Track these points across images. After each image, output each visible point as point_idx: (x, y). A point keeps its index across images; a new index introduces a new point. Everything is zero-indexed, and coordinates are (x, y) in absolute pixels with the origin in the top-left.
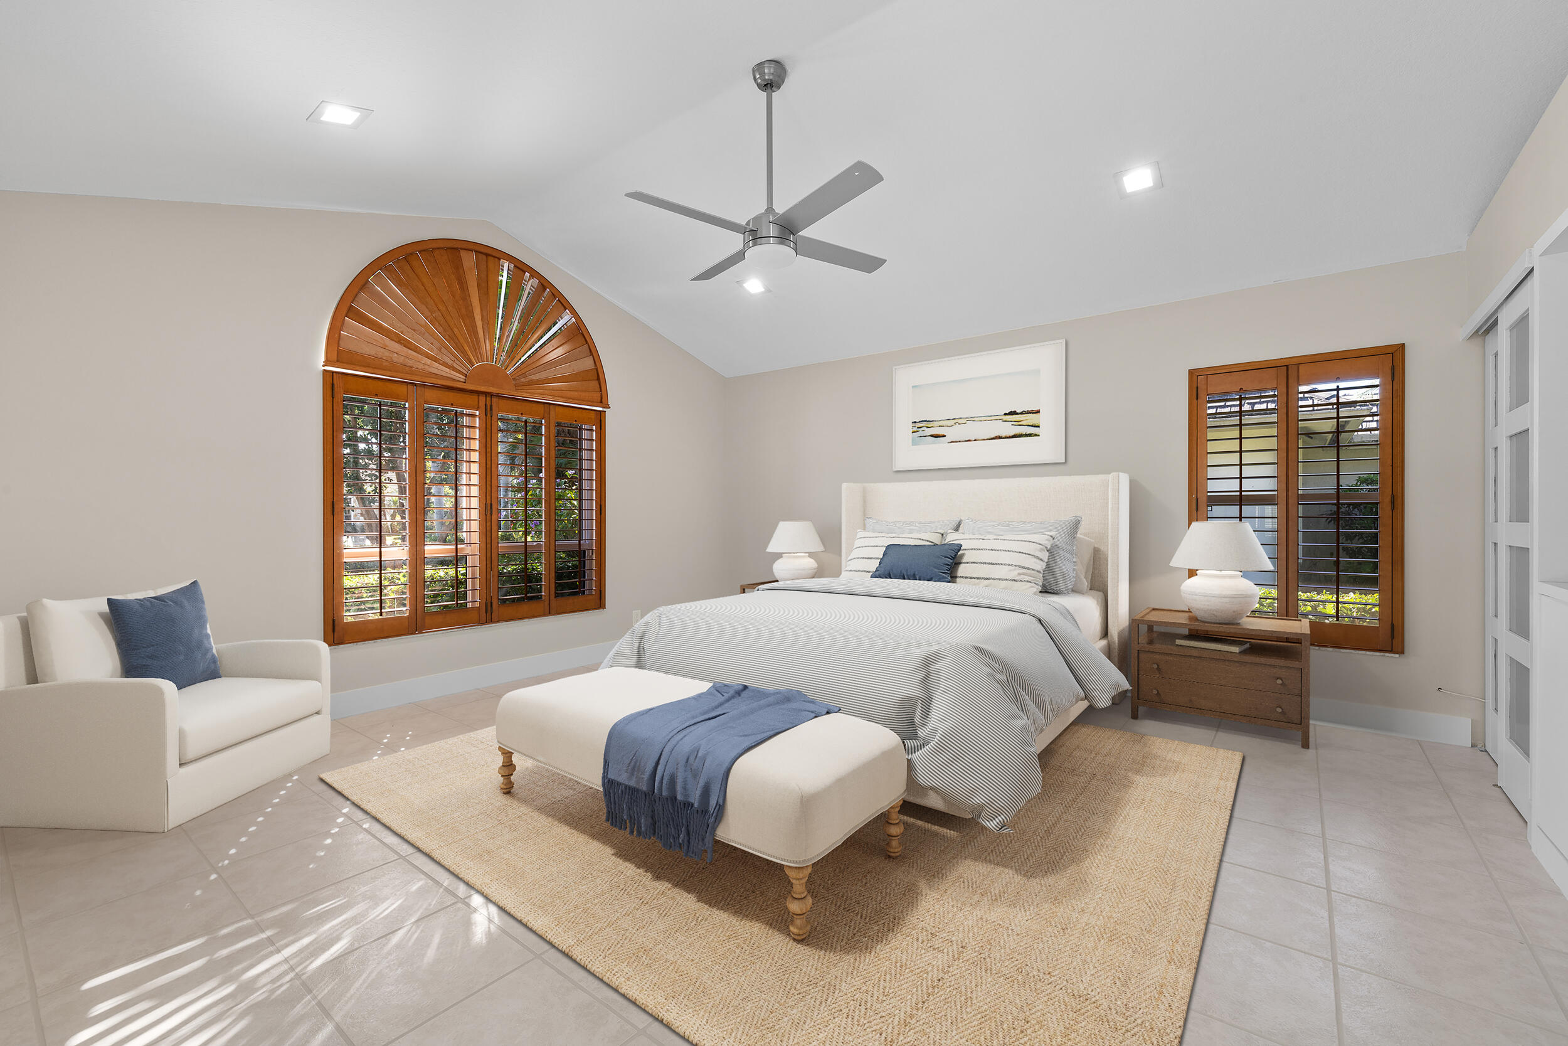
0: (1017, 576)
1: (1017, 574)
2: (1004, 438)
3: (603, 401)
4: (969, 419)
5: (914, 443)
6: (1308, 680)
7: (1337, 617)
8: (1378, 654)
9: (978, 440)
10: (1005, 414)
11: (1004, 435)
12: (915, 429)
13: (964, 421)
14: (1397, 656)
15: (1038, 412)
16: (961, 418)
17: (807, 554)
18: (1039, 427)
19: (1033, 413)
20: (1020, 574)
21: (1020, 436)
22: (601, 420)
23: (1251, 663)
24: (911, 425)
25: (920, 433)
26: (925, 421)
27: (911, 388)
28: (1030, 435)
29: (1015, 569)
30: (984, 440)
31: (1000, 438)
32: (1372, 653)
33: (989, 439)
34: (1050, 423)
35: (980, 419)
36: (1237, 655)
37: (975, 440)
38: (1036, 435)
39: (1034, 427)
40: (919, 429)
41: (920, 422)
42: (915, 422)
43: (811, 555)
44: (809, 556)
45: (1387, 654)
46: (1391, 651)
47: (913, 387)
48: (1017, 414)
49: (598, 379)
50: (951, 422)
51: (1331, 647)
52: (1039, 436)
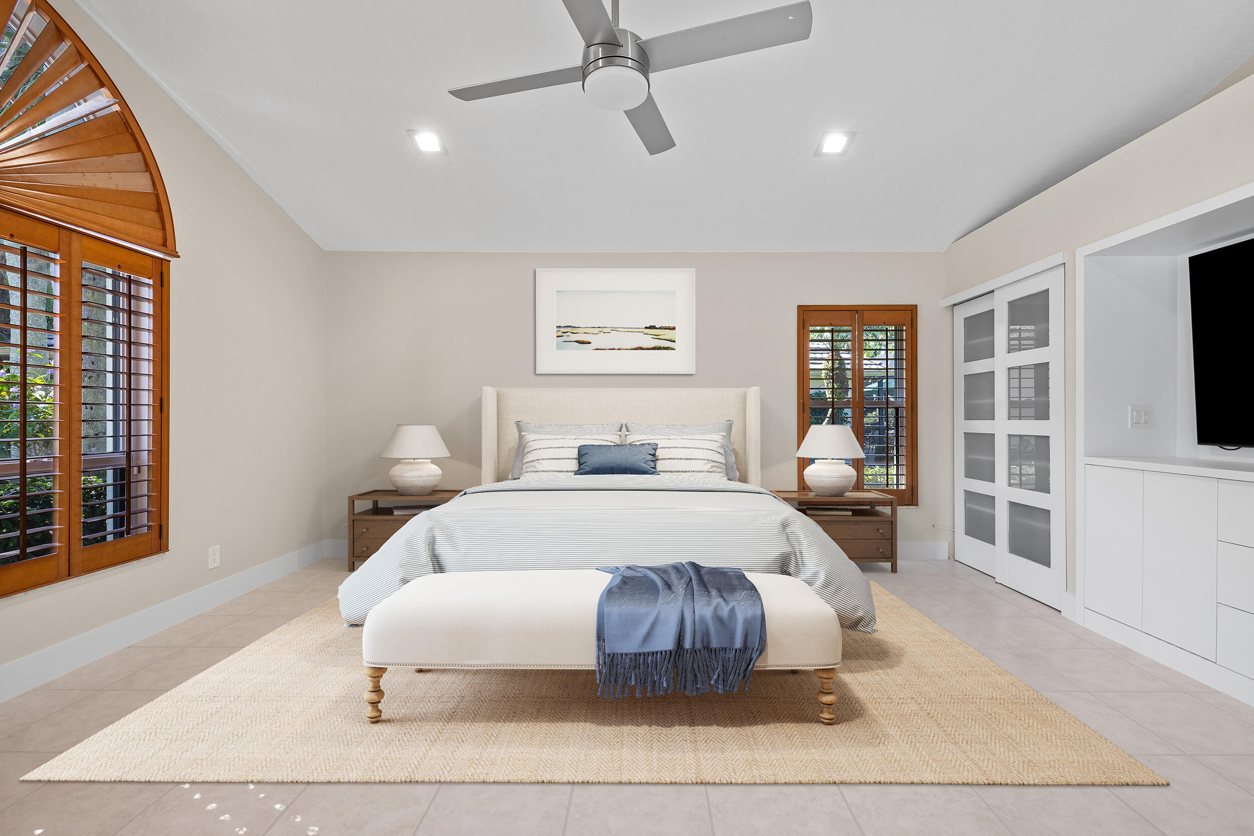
0: (711, 468)
1: (710, 467)
2: (645, 349)
3: (167, 243)
4: (614, 329)
5: (559, 347)
6: (896, 529)
7: (887, 485)
8: (905, 507)
9: (621, 349)
10: (646, 328)
11: (645, 347)
12: (560, 334)
13: (609, 330)
14: (915, 507)
15: (674, 328)
16: (605, 327)
17: (430, 460)
18: (675, 342)
19: (670, 329)
20: (712, 467)
21: (659, 348)
22: (162, 273)
23: (863, 521)
24: (556, 329)
25: (565, 338)
26: (570, 327)
27: (556, 292)
28: (667, 348)
29: (707, 463)
30: (627, 349)
31: (642, 349)
32: (902, 507)
33: (632, 349)
34: (684, 338)
35: (624, 330)
36: (851, 517)
37: (619, 349)
38: (672, 349)
39: (671, 341)
40: (563, 334)
41: (564, 327)
42: (560, 327)
43: (435, 461)
44: (431, 463)
45: (910, 507)
46: (912, 505)
47: (557, 291)
48: (657, 328)
49: (159, 210)
50: (597, 330)
51: (882, 505)
52: (675, 349)
